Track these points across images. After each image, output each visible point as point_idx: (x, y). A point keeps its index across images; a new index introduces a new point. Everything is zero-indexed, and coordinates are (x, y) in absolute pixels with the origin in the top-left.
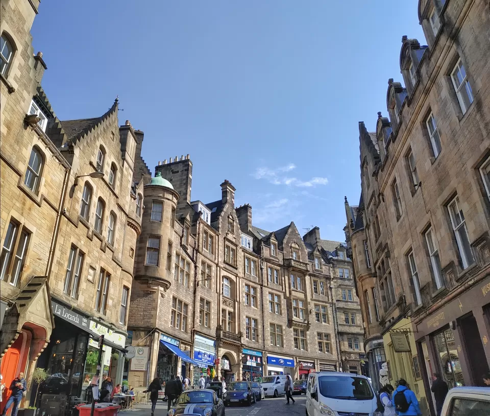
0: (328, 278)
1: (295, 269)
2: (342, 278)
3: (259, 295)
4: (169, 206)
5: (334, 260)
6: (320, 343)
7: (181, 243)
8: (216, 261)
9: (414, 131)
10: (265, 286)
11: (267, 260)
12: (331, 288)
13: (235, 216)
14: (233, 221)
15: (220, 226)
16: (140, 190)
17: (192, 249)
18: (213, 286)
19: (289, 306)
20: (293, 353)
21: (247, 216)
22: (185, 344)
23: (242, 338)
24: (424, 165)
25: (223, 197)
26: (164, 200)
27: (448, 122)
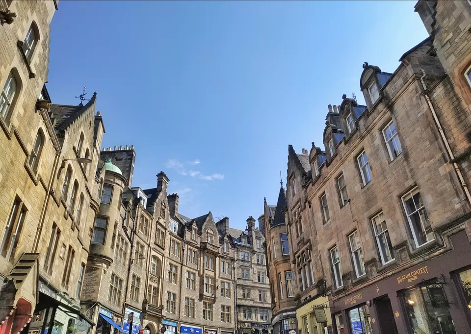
0: (233, 260)
1: (209, 252)
2: (243, 261)
3: (179, 273)
4: (118, 190)
5: (238, 245)
6: (222, 314)
7: (123, 224)
8: (148, 243)
9: (346, 162)
10: (184, 266)
11: (189, 243)
12: (234, 268)
13: (167, 203)
14: (165, 207)
15: (154, 211)
16: (102, 176)
17: (130, 231)
18: (144, 264)
19: (202, 282)
20: (201, 323)
21: (174, 203)
22: (117, 316)
23: (163, 310)
24: (354, 188)
25: (158, 186)
26: (114, 185)
27: (379, 162)
